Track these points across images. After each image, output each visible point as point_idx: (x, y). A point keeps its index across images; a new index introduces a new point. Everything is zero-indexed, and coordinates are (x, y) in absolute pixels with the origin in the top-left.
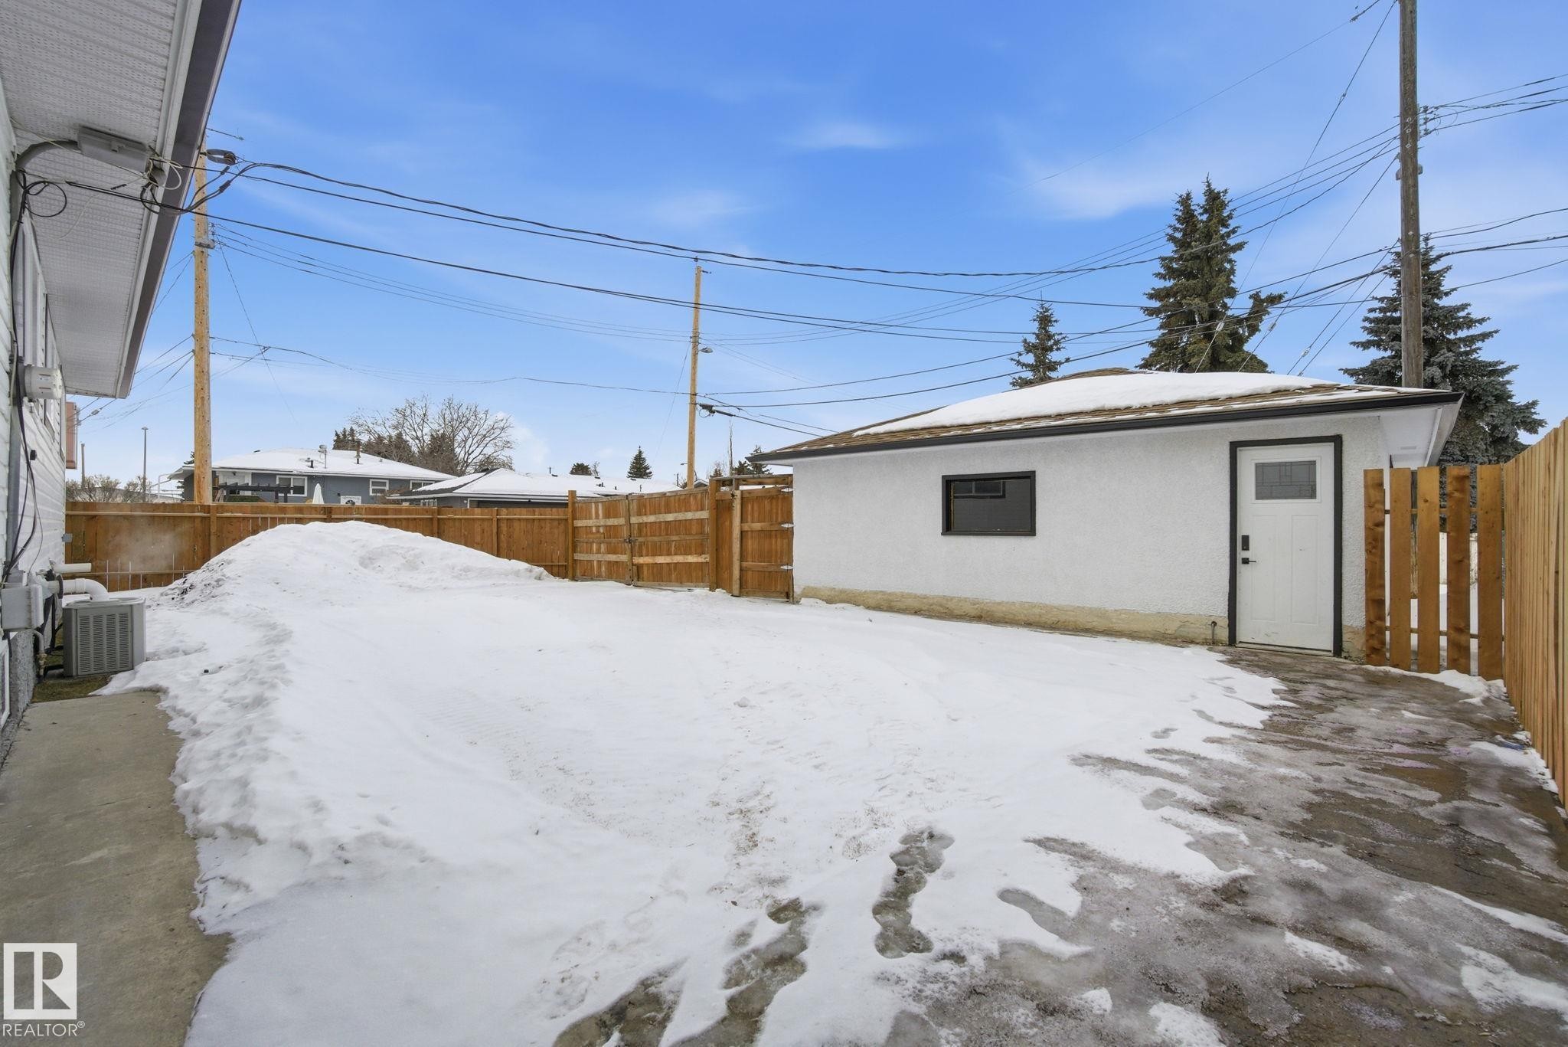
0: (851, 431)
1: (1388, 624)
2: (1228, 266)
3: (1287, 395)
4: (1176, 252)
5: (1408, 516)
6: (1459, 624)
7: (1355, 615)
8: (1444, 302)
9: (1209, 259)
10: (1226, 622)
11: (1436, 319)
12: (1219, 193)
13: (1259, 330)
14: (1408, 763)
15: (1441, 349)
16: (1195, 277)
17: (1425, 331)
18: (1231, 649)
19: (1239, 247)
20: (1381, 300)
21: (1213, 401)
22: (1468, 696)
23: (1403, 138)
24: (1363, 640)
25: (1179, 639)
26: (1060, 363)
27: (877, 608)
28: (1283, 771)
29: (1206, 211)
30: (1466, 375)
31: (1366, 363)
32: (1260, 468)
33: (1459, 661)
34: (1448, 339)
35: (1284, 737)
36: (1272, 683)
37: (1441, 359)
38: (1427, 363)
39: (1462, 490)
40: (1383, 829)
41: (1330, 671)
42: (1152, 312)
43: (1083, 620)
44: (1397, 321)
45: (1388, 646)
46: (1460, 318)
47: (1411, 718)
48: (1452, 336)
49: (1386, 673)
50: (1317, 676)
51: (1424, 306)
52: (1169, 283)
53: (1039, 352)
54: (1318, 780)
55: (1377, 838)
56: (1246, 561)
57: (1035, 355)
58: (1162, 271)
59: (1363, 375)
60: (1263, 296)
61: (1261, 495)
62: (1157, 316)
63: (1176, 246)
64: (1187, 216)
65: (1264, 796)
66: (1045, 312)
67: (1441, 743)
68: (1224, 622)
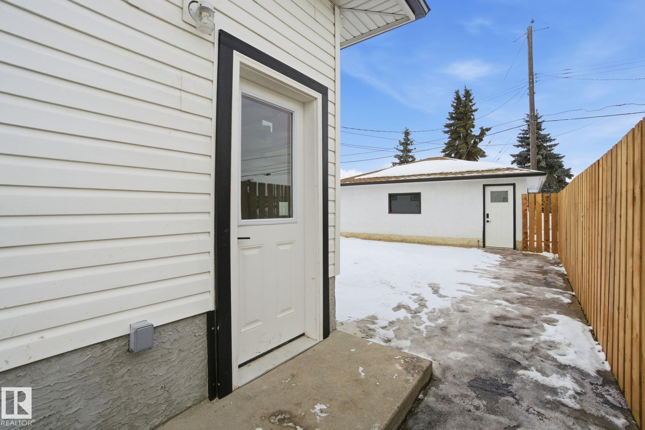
0: (353, 177)
1: (528, 239)
2: (472, 117)
3: (499, 171)
4: (454, 110)
5: (534, 207)
6: (547, 240)
7: (520, 237)
8: (542, 133)
9: (466, 114)
10: (482, 240)
11: (540, 138)
12: (469, 90)
13: (483, 140)
14: (535, 270)
15: (542, 149)
16: (461, 120)
17: (537, 143)
18: (484, 249)
19: (476, 110)
20: (523, 130)
21: (478, 171)
22: (549, 258)
23: (530, 83)
24: (522, 244)
25: (468, 246)
26: (412, 150)
27: (365, 239)
28: (507, 272)
29: (465, 97)
30: (550, 158)
31: (518, 153)
32: (492, 193)
33: (547, 250)
34: (544, 146)
35: (505, 266)
36: (498, 256)
37: (542, 152)
38: (538, 154)
39: (547, 200)
40: (531, 280)
41: (513, 253)
42: (446, 132)
43: (437, 241)
44: (528, 138)
45: (528, 247)
46: (548, 138)
47: (535, 262)
48: (545, 145)
49: (528, 253)
50: (510, 254)
51: (537, 134)
52: (452, 122)
53: (405, 145)
54: (515, 273)
55: (529, 281)
56: (488, 221)
57: (404, 147)
58: (449, 117)
59: (517, 157)
60: (484, 128)
61: (492, 201)
62: (447, 134)
63: (454, 108)
64: (458, 98)
65: (504, 276)
66: (407, 130)
67: (542, 267)
68: (481, 240)
